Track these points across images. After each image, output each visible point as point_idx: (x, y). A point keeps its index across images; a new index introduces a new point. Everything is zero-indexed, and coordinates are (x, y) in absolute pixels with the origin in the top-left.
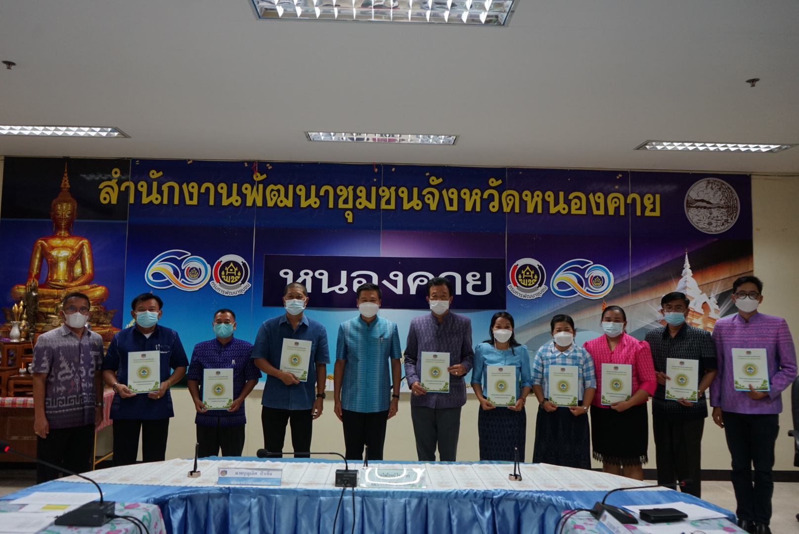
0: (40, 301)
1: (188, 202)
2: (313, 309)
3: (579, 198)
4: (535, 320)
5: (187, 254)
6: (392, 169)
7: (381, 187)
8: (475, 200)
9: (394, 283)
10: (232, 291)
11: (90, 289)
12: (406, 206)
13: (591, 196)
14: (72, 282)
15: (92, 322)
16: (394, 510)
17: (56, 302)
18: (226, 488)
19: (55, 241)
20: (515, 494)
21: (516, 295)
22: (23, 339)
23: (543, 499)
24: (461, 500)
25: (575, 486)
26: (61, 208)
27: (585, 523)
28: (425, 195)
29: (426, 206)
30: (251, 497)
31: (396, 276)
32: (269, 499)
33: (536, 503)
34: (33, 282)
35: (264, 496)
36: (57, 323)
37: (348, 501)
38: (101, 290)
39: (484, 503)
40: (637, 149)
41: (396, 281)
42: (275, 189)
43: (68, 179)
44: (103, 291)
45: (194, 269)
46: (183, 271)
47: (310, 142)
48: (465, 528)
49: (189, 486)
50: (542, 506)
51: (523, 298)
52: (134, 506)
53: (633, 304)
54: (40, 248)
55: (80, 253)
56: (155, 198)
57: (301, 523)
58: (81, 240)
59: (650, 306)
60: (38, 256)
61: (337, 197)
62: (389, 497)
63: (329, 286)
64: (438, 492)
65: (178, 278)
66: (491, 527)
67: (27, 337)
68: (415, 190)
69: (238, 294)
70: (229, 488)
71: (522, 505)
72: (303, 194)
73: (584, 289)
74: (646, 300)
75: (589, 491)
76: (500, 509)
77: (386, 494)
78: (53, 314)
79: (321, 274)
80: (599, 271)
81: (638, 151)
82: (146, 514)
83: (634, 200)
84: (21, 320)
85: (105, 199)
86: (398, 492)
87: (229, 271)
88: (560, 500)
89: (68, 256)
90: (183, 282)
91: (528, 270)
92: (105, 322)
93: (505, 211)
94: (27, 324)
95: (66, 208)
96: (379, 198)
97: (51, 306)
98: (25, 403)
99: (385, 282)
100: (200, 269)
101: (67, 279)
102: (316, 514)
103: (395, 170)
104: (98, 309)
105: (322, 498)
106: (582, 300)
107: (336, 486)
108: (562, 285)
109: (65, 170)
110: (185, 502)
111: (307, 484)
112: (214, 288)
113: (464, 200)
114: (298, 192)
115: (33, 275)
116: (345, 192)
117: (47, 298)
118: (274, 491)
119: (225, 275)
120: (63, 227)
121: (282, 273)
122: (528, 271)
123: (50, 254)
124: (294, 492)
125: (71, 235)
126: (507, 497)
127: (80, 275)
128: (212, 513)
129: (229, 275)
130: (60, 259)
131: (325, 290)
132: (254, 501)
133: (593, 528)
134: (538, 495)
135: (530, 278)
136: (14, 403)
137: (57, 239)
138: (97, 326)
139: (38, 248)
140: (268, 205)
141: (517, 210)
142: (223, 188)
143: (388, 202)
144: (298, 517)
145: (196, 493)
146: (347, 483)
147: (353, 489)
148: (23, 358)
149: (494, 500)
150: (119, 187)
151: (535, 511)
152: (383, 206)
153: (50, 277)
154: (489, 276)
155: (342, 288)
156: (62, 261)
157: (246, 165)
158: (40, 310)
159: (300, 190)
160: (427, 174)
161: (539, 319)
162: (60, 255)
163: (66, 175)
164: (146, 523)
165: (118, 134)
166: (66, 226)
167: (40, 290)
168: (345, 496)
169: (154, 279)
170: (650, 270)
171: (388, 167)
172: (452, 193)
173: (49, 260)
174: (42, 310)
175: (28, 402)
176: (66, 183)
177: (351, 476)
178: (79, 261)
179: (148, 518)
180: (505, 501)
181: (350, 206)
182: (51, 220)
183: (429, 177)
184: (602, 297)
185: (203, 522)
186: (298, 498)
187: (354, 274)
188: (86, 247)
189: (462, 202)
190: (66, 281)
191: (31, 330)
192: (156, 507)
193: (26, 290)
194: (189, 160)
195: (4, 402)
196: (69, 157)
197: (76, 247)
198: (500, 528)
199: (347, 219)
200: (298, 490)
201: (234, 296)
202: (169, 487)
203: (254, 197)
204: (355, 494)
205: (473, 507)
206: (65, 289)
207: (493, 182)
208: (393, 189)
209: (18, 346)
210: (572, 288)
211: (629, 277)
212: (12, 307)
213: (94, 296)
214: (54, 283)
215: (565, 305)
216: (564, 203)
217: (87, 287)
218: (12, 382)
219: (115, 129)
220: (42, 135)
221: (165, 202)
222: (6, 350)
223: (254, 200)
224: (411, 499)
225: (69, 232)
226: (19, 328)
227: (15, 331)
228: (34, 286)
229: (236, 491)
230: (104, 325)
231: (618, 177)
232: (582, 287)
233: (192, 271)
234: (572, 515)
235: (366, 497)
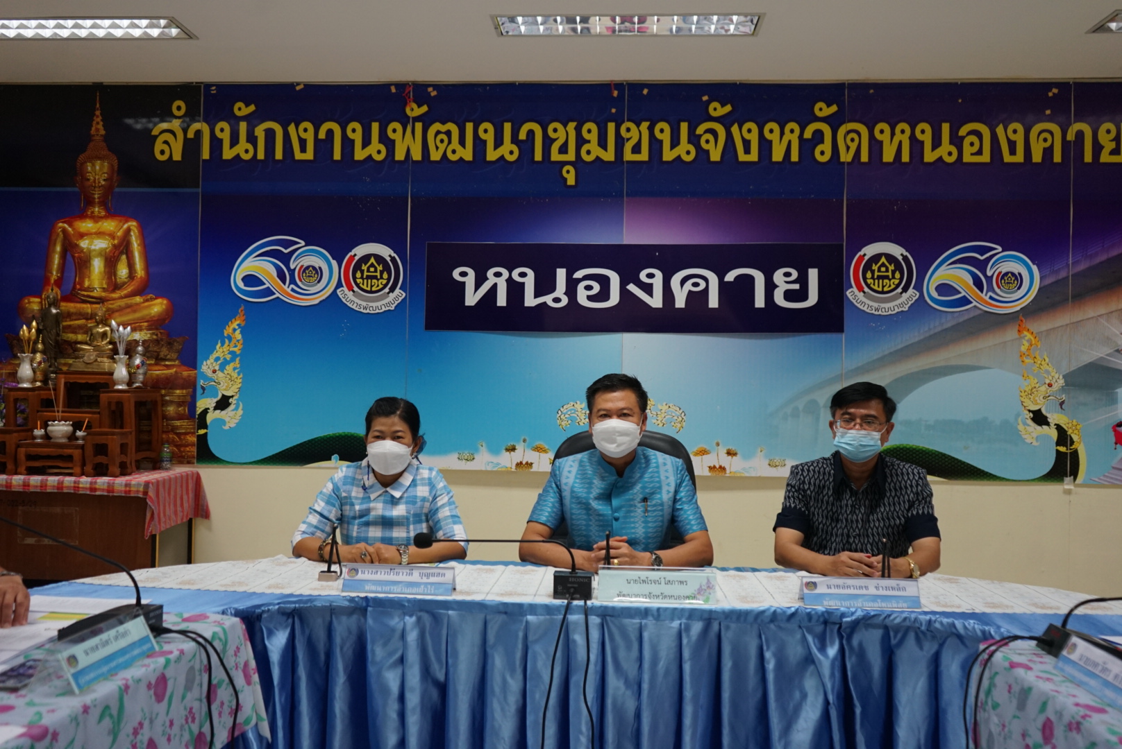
0: (65, 324)
1: (299, 156)
2: (509, 335)
3: (978, 134)
4: (896, 352)
5: (299, 243)
6: (643, 90)
7: (623, 122)
8: (790, 142)
9: (648, 289)
10: (374, 305)
11: (143, 303)
12: (668, 155)
13: (1000, 130)
14: (113, 291)
15: (148, 357)
16: (662, 640)
17: (89, 325)
18: (362, 598)
19: (84, 224)
20: (883, 616)
21: (861, 307)
22: (38, 384)
23: (937, 625)
24: (782, 625)
25: (994, 606)
26: (92, 169)
27: (1030, 661)
28: (700, 136)
29: (703, 154)
30: (405, 614)
31: (651, 276)
32: (436, 618)
33: (922, 632)
34: (53, 292)
35: (427, 612)
36: (92, 358)
37: (576, 623)
38: (161, 304)
39: (824, 632)
40: (1094, 32)
41: (651, 285)
42: (443, 130)
43: (102, 120)
44: (164, 307)
45: (311, 268)
46: (292, 272)
47: (502, 38)
48: (790, 677)
49: (298, 593)
50: (934, 637)
51: (873, 312)
52: (201, 617)
53: (1075, 321)
54: (61, 235)
55: (125, 243)
56: (243, 150)
57: (493, 662)
58: (127, 222)
59: (1106, 324)
60: (58, 248)
61: (548, 142)
62: (650, 618)
63: (536, 296)
64: (740, 610)
65: (284, 284)
66: (837, 674)
67: (45, 381)
68: (684, 127)
69: (384, 309)
70: (366, 597)
71: (895, 637)
72: (489, 138)
73: (985, 296)
74: (1099, 314)
75: (1025, 614)
76: (855, 642)
77: (645, 613)
78: (86, 343)
79: (523, 275)
80: (1014, 263)
81: (1096, 35)
82: (217, 629)
83: (1080, 135)
84: (34, 351)
85: (162, 152)
86: (666, 609)
87: (368, 271)
88: (972, 625)
89: (107, 248)
90: (293, 290)
91: (883, 263)
92: (168, 357)
93: (842, 159)
94: (43, 359)
95: (101, 169)
96: (620, 142)
97: (81, 331)
98: (44, 485)
99: (632, 288)
100: (320, 268)
101: (105, 286)
102: (520, 646)
103: (648, 93)
104: (157, 335)
105: (530, 618)
106: (980, 315)
107: (555, 598)
108: (944, 289)
109: (96, 105)
110: (290, 621)
111: (502, 595)
112: (344, 300)
113: (770, 142)
114: (482, 135)
115: (52, 281)
116: (562, 132)
117: (74, 317)
118: (446, 605)
119: (362, 278)
120: (97, 200)
121: (456, 274)
122: (883, 265)
123: (77, 246)
124: (481, 606)
125: (111, 214)
126: (869, 622)
127: (126, 280)
128: (338, 640)
129: (368, 277)
130: (93, 253)
131: (530, 301)
132: (410, 621)
133: (1049, 667)
134: (928, 617)
135: (887, 277)
136: (26, 485)
137: (88, 220)
138: (156, 364)
139: (58, 235)
140: (432, 158)
141: (864, 158)
142: (355, 131)
143: (637, 149)
144: (488, 650)
145: (309, 605)
146: (574, 593)
147: (585, 603)
148: (40, 413)
149: (843, 626)
150: (185, 131)
151: (921, 648)
152: (628, 156)
153: (79, 284)
154: (813, 274)
155: (558, 297)
156: (97, 256)
157: (393, 90)
158: (65, 338)
159: (486, 131)
160: (705, 98)
161: (902, 349)
162: (93, 247)
163: (98, 113)
164: (216, 644)
165: (178, 34)
166: (101, 200)
167: (63, 304)
168: (571, 614)
169: (245, 286)
170: (1109, 260)
171: (635, 87)
172: (749, 131)
173: (76, 255)
174: (68, 338)
175: (49, 483)
176: (98, 127)
177: (581, 580)
178: (124, 257)
179: (222, 636)
180: (864, 629)
181: (571, 156)
182: (76, 189)
183: (709, 102)
184: (1018, 308)
185: (322, 657)
186: (488, 617)
187: (579, 274)
188: (135, 233)
189: (765, 145)
190: (104, 290)
191: (51, 369)
192: (237, 620)
193: (42, 305)
194: (298, 84)
195: (11, 483)
196: (102, 83)
197: (118, 234)
198: (854, 677)
199: (565, 180)
200: (487, 603)
201: (378, 313)
202: (263, 594)
203: (407, 144)
204: (589, 612)
205: (804, 639)
206: (103, 303)
207: (821, 109)
208: (645, 125)
209: (30, 393)
210: (963, 294)
211: (1068, 272)
212: (19, 331)
213: (151, 314)
214: (86, 293)
215: (949, 325)
216: (951, 143)
217: (138, 299)
218: (22, 451)
219: (173, 22)
220: (54, 37)
221: (261, 156)
222: (12, 399)
223: (408, 150)
224: (690, 622)
225: (107, 209)
226: (32, 365)
227: (25, 370)
228: (54, 297)
229: (378, 603)
230: (167, 363)
231: (1050, 94)
232: (982, 292)
233: (307, 272)
234: (1001, 646)
235: (608, 618)
